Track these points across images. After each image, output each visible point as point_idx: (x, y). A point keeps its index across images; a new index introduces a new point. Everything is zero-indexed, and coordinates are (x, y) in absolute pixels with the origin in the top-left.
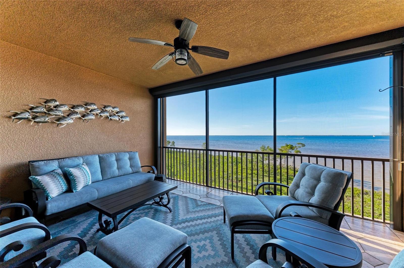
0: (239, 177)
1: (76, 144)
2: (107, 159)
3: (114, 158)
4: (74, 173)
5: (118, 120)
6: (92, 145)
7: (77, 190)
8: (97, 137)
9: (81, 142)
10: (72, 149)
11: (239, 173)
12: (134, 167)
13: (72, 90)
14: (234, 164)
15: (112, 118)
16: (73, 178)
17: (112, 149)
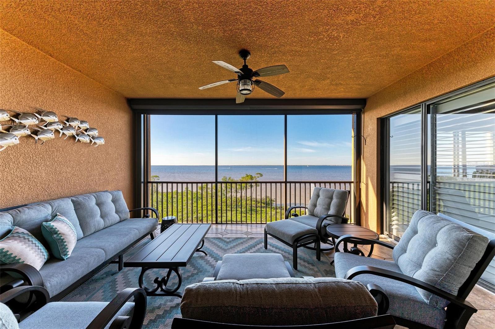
0: (200, 215)
1: (20, 182)
2: (86, 203)
3: (93, 202)
4: (60, 230)
5: (89, 142)
6: (47, 182)
7: (68, 255)
8: (55, 170)
9: (29, 178)
10: (14, 191)
11: (199, 211)
12: (121, 213)
13: (14, 85)
14: (195, 200)
15: (81, 138)
16: (58, 238)
17: (78, 188)
